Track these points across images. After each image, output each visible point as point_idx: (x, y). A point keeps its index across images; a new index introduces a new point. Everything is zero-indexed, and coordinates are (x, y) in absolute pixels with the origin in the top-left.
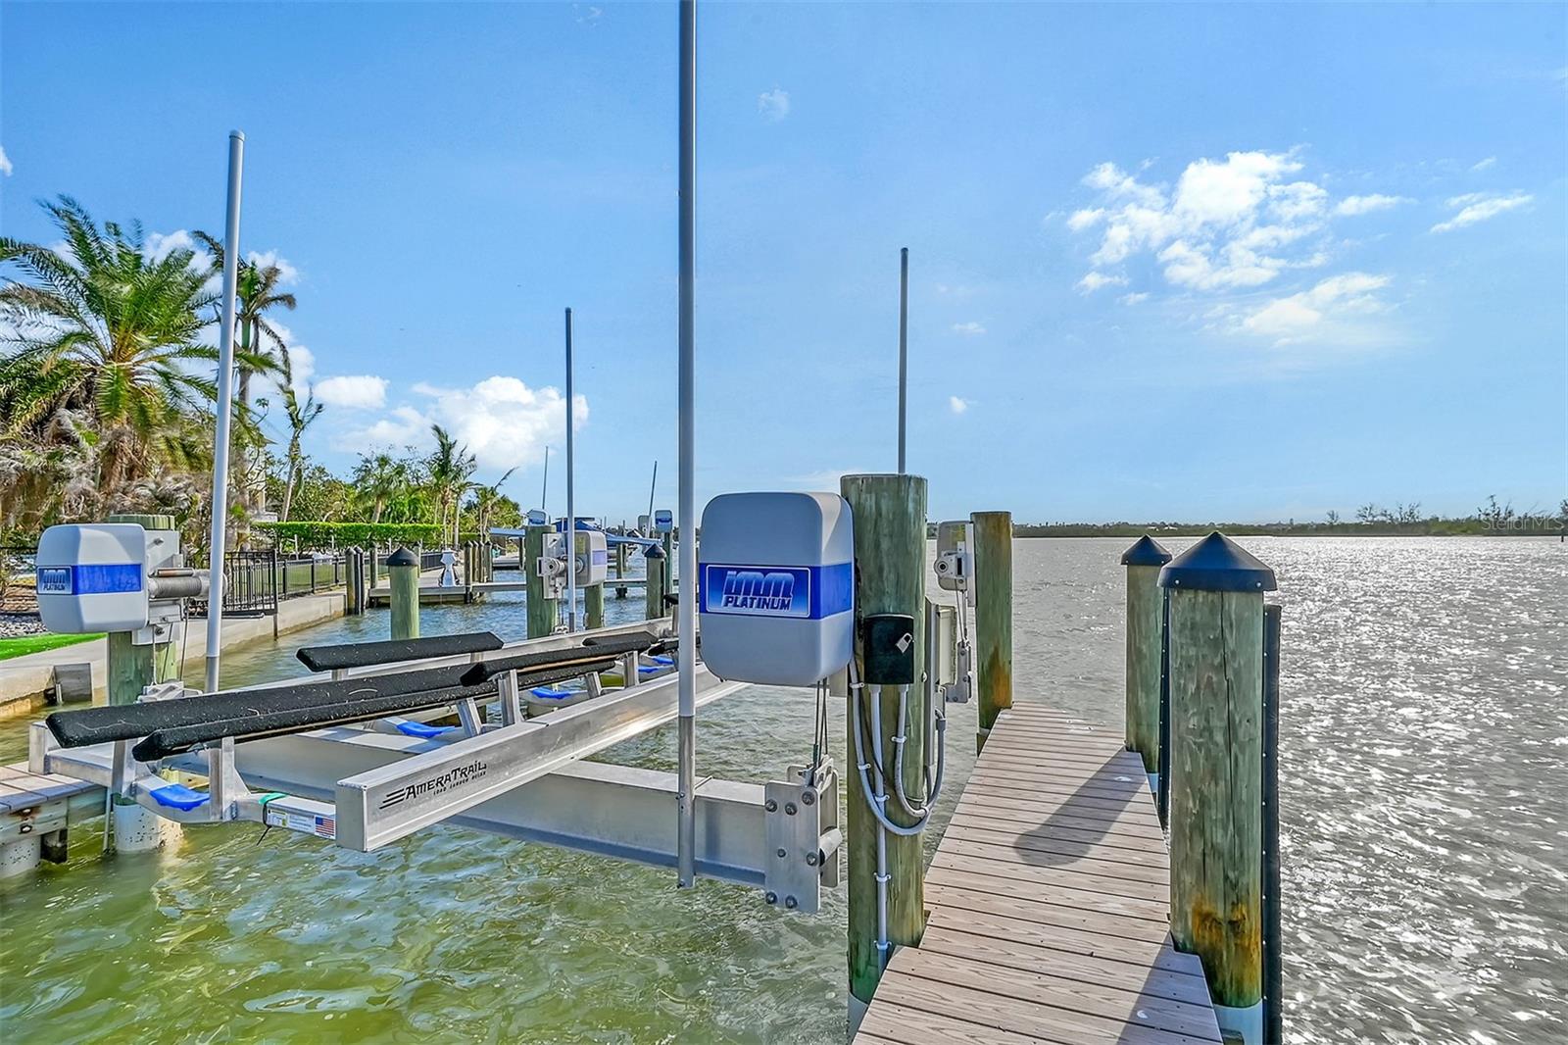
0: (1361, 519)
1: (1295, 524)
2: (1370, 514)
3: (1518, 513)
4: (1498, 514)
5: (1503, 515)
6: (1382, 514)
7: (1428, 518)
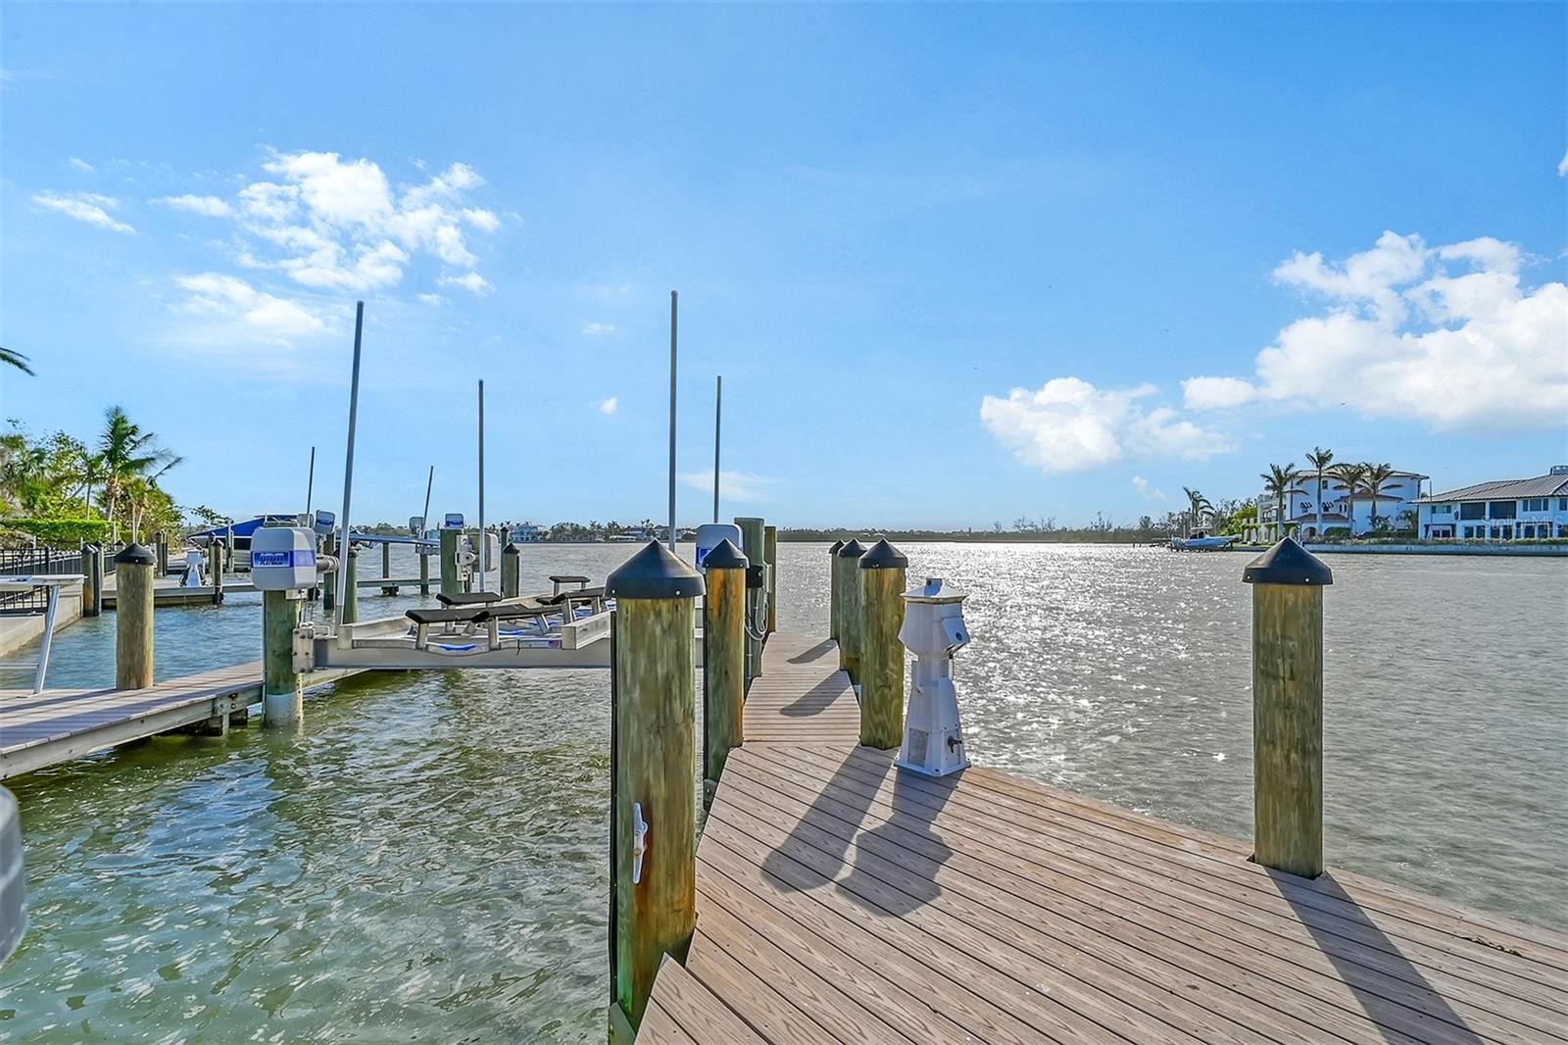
0: (1017, 530)
1: (972, 531)
2: (1023, 525)
3: (1115, 526)
4: (1103, 526)
7: (1060, 529)
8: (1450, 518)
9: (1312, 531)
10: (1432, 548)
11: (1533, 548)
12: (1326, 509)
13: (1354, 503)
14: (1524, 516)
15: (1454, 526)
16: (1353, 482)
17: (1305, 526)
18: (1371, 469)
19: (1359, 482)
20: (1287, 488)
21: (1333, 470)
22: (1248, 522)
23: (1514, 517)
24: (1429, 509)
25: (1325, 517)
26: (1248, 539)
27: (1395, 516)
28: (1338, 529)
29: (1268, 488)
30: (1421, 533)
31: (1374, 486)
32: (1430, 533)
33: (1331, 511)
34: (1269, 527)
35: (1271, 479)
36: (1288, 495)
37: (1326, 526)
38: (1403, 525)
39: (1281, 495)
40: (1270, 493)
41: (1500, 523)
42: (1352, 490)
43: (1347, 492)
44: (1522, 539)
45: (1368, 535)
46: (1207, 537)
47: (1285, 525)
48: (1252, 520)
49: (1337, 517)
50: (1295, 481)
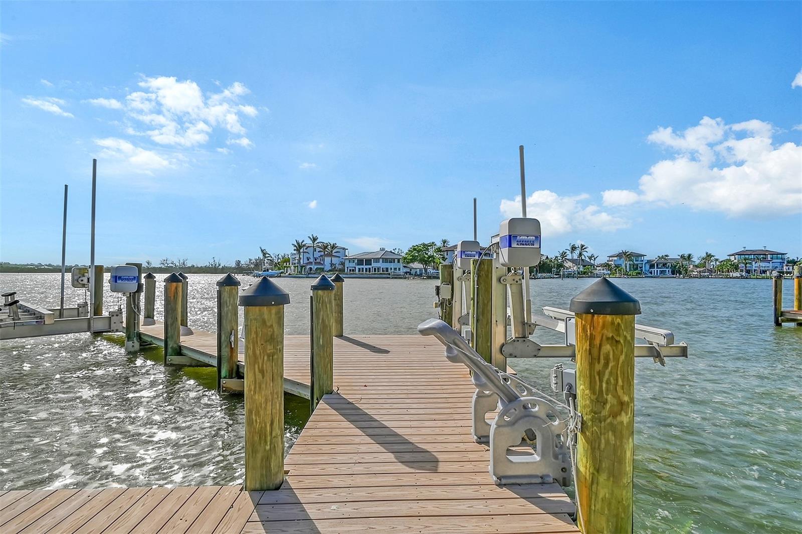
2: (166, 263)
3: (222, 265)
5: (217, 265)
6: (172, 263)
7: (190, 265)
8: (353, 265)
9: (311, 269)
10: (349, 276)
11: (376, 276)
12: (316, 260)
13: (325, 258)
14: (374, 265)
15: (355, 268)
16: (325, 249)
17: (308, 267)
18: (331, 245)
19: (327, 250)
20: (301, 251)
21: (318, 244)
22: (286, 264)
23: (371, 265)
24: (348, 261)
25: (316, 263)
26: (287, 272)
27: (338, 263)
28: (320, 268)
29: (295, 250)
30: (346, 271)
31: (332, 252)
32: (349, 270)
33: (318, 261)
34: (295, 267)
35: (296, 246)
36: (302, 253)
37: (316, 267)
38: (340, 267)
39: (299, 253)
40: (295, 252)
41: (368, 267)
42: (324, 253)
43: (323, 253)
44: (373, 272)
45: (330, 271)
46: (270, 271)
47: (301, 266)
48: (288, 264)
49: (320, 263)
50: (305, 248)
